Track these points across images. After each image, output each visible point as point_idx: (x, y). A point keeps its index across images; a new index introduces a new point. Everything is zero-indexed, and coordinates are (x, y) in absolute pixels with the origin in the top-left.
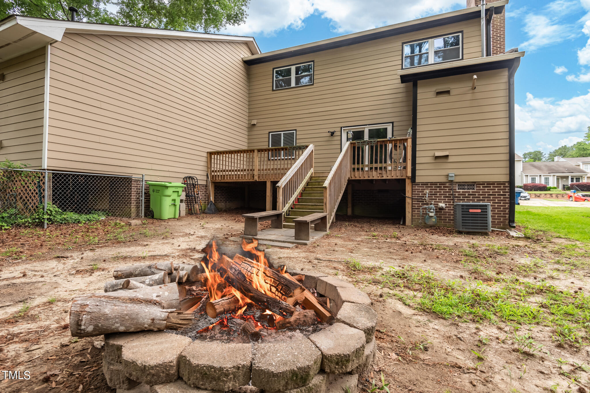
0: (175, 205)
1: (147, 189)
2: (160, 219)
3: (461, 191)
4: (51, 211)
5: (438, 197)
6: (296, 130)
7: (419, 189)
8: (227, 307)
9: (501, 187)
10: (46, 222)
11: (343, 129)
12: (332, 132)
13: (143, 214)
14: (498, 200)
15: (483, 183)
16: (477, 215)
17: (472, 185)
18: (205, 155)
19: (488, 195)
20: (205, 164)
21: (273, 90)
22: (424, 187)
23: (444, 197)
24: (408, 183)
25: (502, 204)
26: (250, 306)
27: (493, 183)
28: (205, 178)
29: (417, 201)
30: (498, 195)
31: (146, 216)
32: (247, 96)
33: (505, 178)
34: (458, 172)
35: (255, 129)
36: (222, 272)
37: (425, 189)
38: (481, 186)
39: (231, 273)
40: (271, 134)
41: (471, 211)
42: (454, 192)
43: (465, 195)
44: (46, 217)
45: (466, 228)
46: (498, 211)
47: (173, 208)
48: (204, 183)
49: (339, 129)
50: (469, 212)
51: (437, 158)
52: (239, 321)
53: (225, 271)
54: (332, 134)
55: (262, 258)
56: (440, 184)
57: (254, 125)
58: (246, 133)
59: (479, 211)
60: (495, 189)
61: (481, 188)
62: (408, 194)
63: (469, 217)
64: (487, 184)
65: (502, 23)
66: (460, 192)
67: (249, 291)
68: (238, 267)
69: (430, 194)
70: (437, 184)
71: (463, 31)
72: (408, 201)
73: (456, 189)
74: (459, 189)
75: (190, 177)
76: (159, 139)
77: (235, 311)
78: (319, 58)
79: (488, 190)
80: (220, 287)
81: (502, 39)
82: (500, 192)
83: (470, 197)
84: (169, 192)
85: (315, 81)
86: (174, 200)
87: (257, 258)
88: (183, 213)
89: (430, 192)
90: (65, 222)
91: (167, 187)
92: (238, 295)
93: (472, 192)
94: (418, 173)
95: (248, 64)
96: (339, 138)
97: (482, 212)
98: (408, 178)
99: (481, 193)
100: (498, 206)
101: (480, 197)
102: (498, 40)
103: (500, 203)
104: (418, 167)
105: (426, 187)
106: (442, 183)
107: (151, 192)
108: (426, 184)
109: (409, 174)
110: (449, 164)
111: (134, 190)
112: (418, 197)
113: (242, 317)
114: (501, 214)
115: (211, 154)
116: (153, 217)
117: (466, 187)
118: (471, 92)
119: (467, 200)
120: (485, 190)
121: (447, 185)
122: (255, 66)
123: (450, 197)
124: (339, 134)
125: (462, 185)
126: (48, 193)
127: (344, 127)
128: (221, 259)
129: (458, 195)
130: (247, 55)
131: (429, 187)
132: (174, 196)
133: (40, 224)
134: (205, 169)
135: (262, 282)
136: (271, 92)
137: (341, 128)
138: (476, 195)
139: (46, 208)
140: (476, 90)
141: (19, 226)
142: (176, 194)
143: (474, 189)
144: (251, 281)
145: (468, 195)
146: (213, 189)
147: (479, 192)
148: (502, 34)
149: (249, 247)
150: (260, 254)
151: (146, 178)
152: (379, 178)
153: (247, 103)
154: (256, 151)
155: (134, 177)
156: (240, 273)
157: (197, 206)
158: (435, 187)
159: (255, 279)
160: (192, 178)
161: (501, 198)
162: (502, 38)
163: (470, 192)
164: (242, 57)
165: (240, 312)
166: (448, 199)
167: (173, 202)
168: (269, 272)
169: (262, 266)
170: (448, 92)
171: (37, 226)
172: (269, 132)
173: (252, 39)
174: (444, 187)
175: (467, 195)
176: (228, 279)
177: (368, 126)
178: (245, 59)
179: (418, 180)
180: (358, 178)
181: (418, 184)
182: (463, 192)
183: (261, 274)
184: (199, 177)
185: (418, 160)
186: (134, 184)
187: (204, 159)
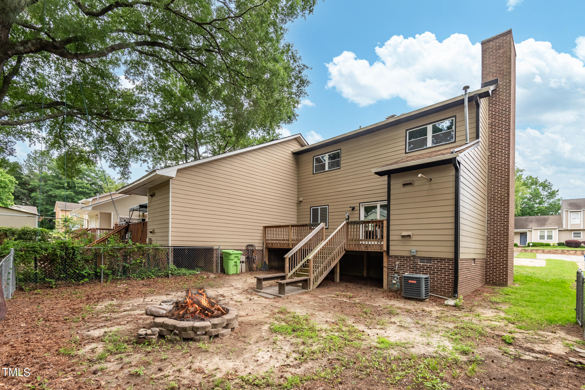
0: (236, 265)
1: (222, 255)
2: (228, 274)
3: (422, 264)
4: (172, 269)
5: (405, 268)
6: (328, 205)
7: (392, 261)
8: (194, 310)
9: (450, 262)
10: (170, 275)
11: (361, 204)
12: (353, 207)
13: (219, 271)
14: (448, 273)
15: (437, 259)
16: (414, 285)
17: (430, 259)
18: (262, 228)
19: (441, 268)
20: (262, 235)
21: (313, 174)
22: (395, 259)
23: (409, 268)
24: (385, 254)
25: (451, 277)
26: (201, 310)
27: (444, 259)
28: (262, 245)
29: (391, 270)
30: (448, 269)
31: (221, 272)
32: (297, 178)
33: (451, 256)
34: (419, 249)
35: (302, 204)
36: (192, 299)
37: (396, 261)
38: (436, 261)
39: (195, 300)
40: (312, 208)
41: (410, 281)
42: (416, 265)
43: (424, 267)
44: (170, 272)
45: (407, 295)
46: (448, 282)
47: (235, 267)
48: (261, 248)
49: (358, 205)
50: (408, 282)
51: (403, 236)
52: (197, 315)
53: (193, 299)
54: (353, 209)
55: (205, 295)
56: (406, 258)
57: (301, 201)
58: (296, 208)
59: (415, 282)
60: (446, 264)
61: (436, 262)
62: (385, 264)
63: (408, 286)
64: (440, 260)
65: (508, 97)
66: (420, 265)
67: (200, 305)
68: (197, 298)
69: (400, 265)
70: (404, 258)
71: (456, 116)
72: (385, 270)
73: (418, 263)
74: (420, 262)
75: (250, 245)
76: (230, 222)
77: (196, 312)
78: (344, 148)
79: (440, 264)
80: (192, 304)
81: (507, 113)
82: (449, 267)
83: (427, 270)
84: (232, 257)
85: (342, 166)
86: (236, 262)
87: (203, 295)
88: (244, 270)
89: (400, 263)
90: (179, 275)
91: (231, 254)
92: (197, 306)
93: (429, 265)
94: (391, 248)
95: (297, 155)
96: (358, 212)
97: (417, 283)
98: (384, 251)
99: (435, 267)
100: (448, 278)
101: (435, 270)
102: (504, 114)
103: (450, 276)
104: (391, 243)
105: (397, 259)
106: (408, 257)
107: (224, 257)
108: (396, 257)
109: (385, 248)
110: (412, 242)
111: (215, 255)
112: (391, 267)
113: (198, 314)
114: (450, 285)
115: (265, 227)
116: (224, 273)
117: (425, 261)
118: (428, 183)
119: (426, 272)
120: (438, 264)
121: (412, 259)
122: (301, 155)
123: (414, 269)
124: (358, 208)
125: (422, 259)
126: (171, 259)
127: (362, 203)
128: (192, 295)
129: (419, 267)
130: (296, 147)
131: (399, 259)
132: (236, 260)
133: (167, 276)
134: (262, 238)
135: (205, 302)
136: (312, 175)
137: (360, 203)
138: (432, 268)
139: (170, 267)
140: (432, 182)
141: (159, 276)
142: (237, 258)
143: (431, 263)
144: (201, 302)
145: (427, 267)
146: (267, 253)
147: (434, 266)
148: (507, 108)
149: (200, 292)
150: (204, 294)
151: (221, 248)
152: (366, 250)
153: (296, 184)
154: (290, 226)
155: (215, 247)
156: (198, 300)
157: (255, 266)
158: (403, 260)
159: (202, 301)
160: (252, 246)
161: (450, 271)
162: (508, 111)
163: (427, 265)
164: (292, 150)
165: (198, 312)
166: (412, 270)
167: (235, 264)
168: (207, 299)
169: (205, 298)
170: (410, 184)
171: (166, 277)
172: (311, 207)
173: (299, 135)
174: (409, 260)
175: (425, 268)
176: (194, 301)
177: (379, 202)
178: (293, 152)
179: (391, 253)
180: (352, 250)
181: (391, 257)
182: (422, 265)
183: (204, 300)
184: (256, 245)
185: (391, 238)
186: (215, 252)
187: (261, 232)
